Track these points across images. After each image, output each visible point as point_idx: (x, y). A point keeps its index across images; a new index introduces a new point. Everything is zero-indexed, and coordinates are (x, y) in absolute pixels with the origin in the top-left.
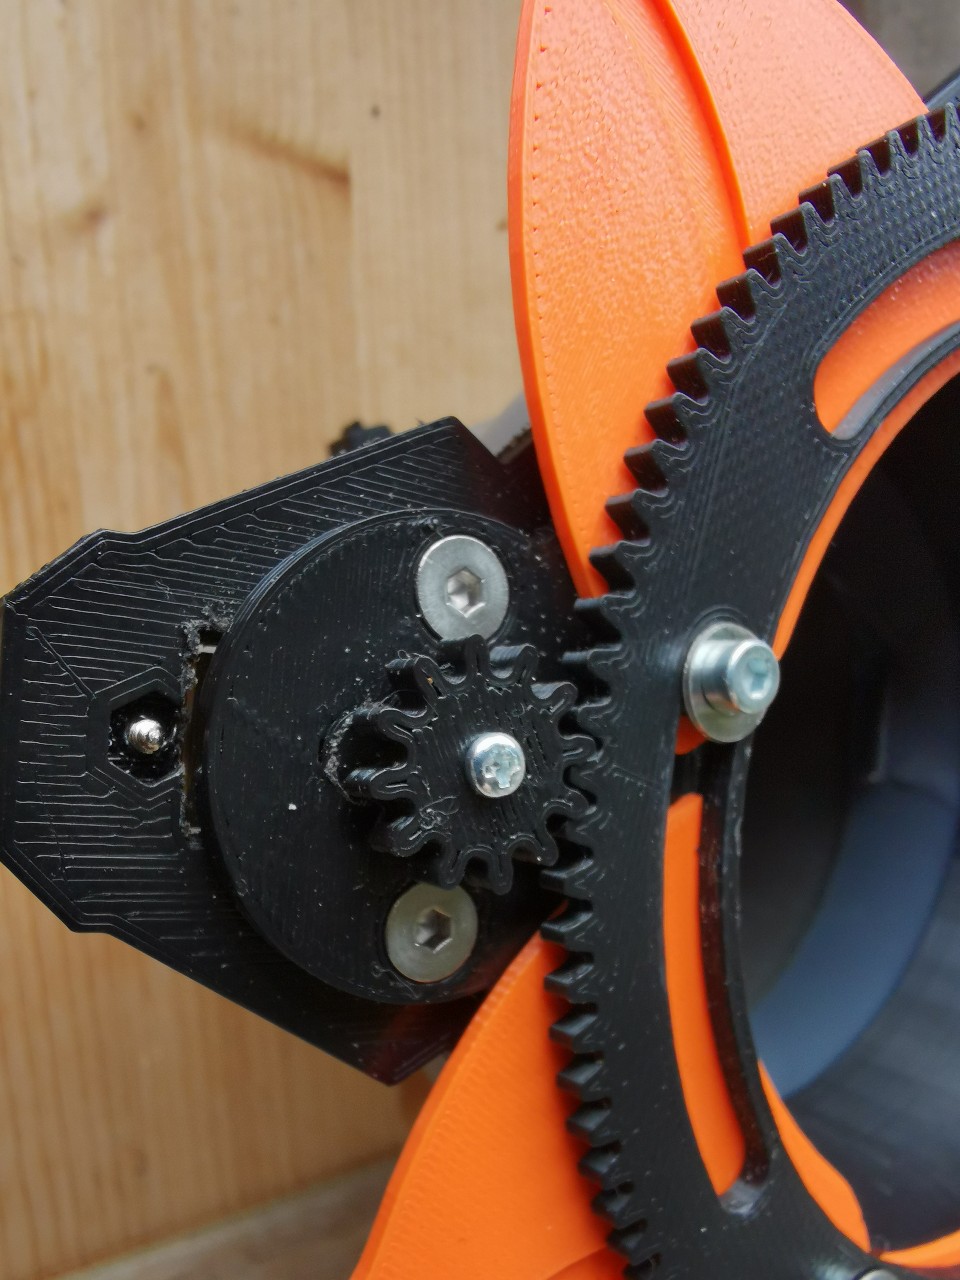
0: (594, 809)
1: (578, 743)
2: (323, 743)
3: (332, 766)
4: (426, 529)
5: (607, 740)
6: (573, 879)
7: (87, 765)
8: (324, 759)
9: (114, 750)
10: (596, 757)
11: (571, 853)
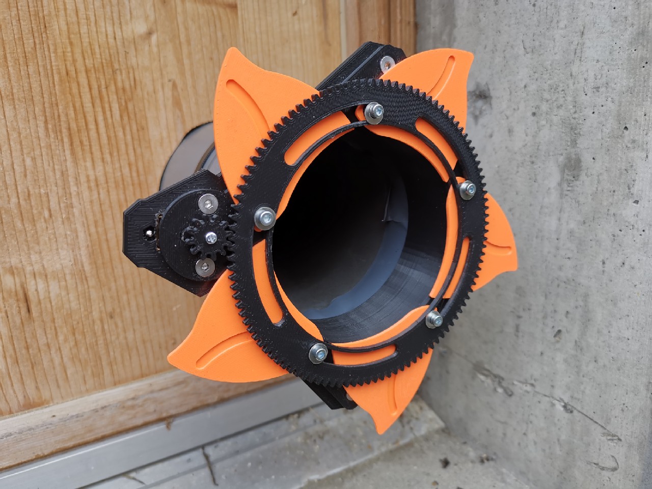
0: (234, 245)
1: (229, 233)
2: (181, 234)
3: (183, 238)
4: (200, 194)
5: (237, 232)
6: (230, 258)
7: (139, 239)
8: (181, 237)
9: (144, 236)
10: (234, 235)
11: (229, 253)
